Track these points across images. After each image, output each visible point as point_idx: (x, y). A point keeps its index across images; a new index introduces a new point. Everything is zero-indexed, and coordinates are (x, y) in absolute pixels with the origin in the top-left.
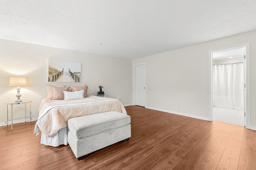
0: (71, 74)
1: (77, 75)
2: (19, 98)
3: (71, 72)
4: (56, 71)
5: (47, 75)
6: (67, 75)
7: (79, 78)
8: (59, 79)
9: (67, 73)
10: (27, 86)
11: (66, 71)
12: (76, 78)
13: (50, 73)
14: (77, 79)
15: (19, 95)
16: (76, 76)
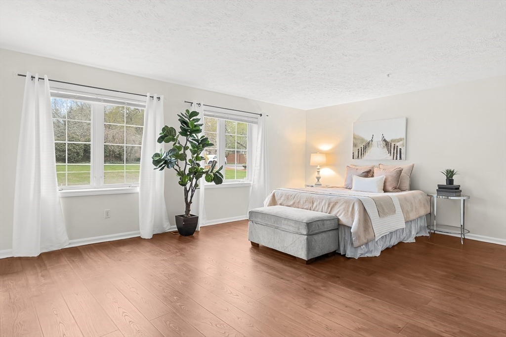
0: (386, 144)
1: (397, 144)
2: (318, 180)
3: (385, 140)
4: (362, 140)
5: (351, 149)
6: (379, 146)
7: (400, 151)
8: (367, 154)
9: (379, 142)
10: (327, 165)
11: (378, 139)
12: (394, 150)
13: (355, 145)
14: (397, 154)
15: (318, 176)
16: (394, 147)
